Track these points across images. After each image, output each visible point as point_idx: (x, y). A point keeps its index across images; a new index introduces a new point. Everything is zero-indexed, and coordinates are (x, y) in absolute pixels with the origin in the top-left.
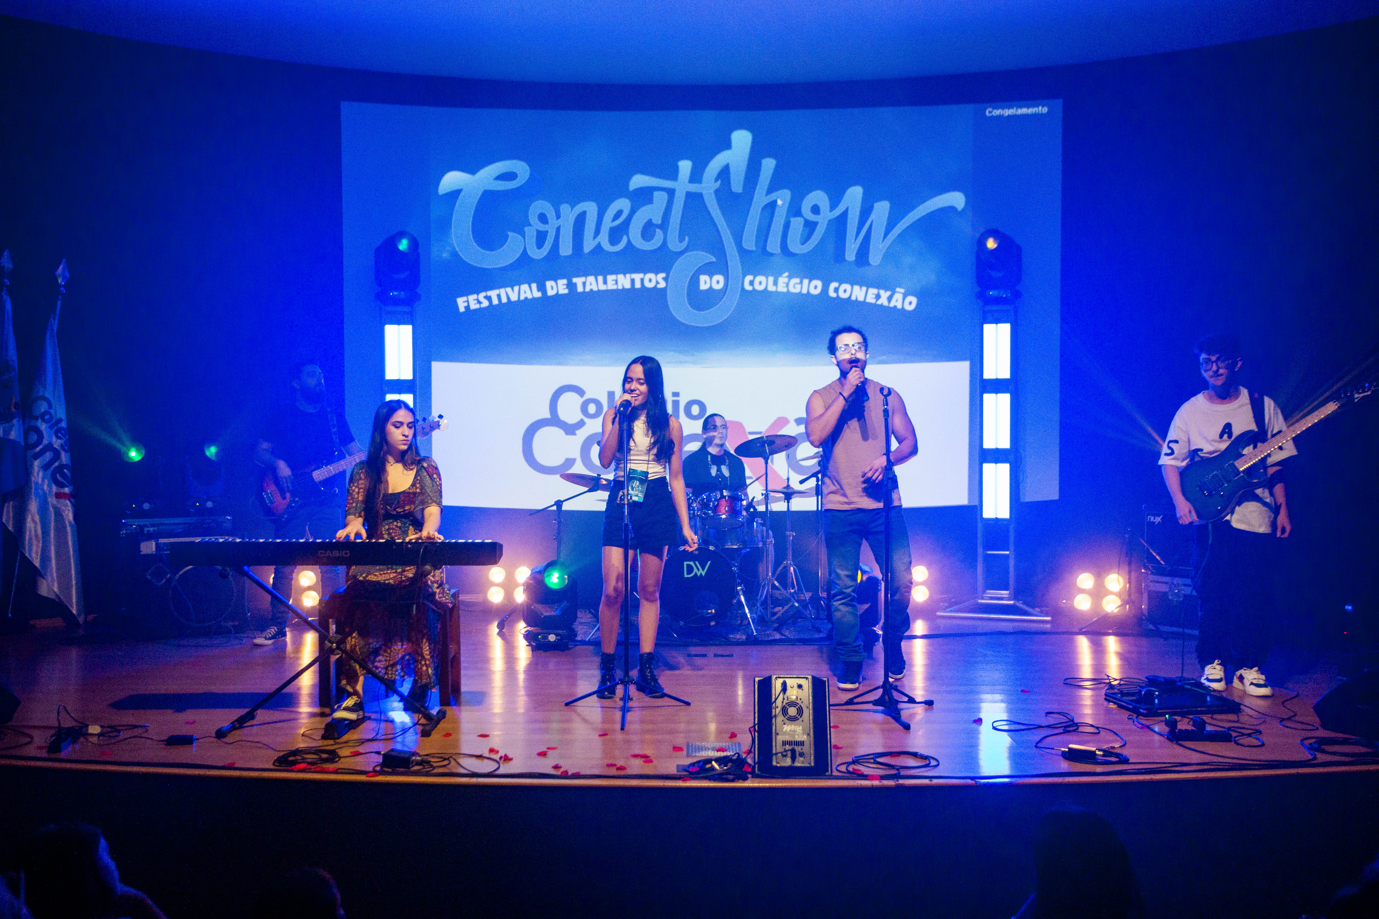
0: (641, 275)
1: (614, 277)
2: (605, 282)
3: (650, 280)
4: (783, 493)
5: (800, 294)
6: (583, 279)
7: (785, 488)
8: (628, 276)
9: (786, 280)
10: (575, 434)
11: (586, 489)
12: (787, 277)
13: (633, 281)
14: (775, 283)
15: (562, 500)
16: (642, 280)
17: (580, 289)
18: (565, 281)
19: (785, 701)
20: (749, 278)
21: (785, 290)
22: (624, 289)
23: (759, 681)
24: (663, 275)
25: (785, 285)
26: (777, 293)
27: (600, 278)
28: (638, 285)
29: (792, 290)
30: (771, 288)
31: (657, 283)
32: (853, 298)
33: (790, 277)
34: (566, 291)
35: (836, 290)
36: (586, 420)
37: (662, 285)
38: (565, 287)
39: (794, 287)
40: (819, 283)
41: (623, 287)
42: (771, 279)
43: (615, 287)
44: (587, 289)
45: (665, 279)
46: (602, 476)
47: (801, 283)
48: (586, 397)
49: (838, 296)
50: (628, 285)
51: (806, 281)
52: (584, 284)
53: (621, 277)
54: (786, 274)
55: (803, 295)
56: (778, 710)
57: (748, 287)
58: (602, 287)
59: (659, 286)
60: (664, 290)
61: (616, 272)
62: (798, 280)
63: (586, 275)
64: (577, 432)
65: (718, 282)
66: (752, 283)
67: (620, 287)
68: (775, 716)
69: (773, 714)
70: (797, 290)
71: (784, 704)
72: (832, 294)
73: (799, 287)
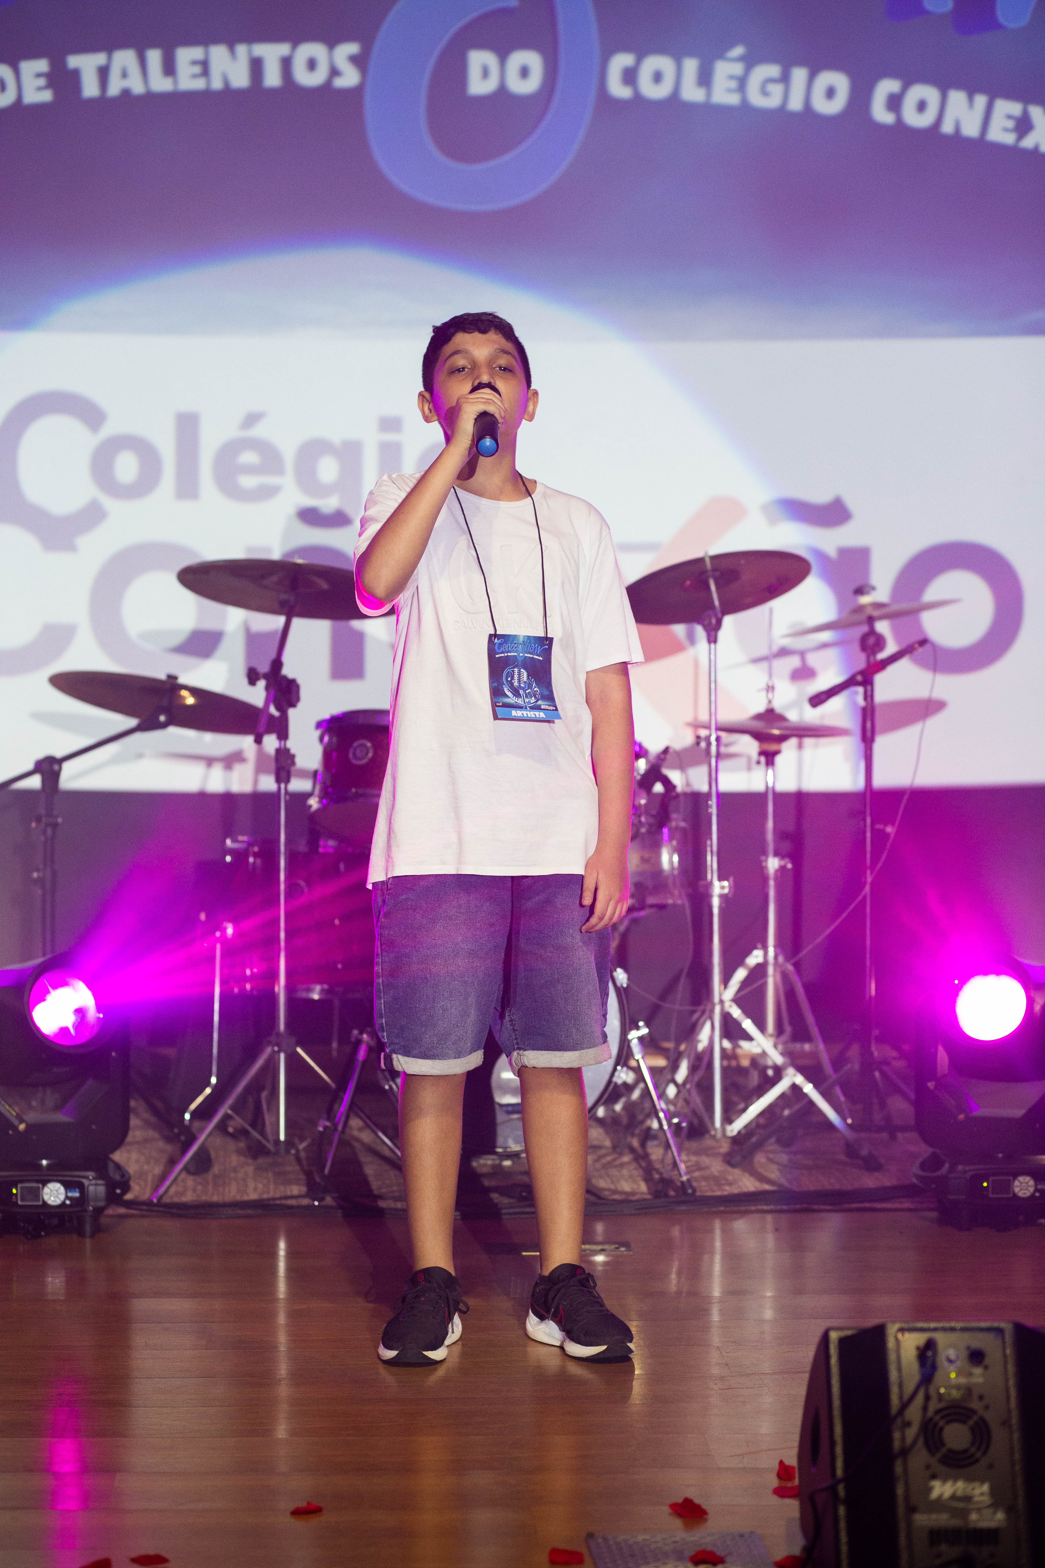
0: (283, 49)
1: (197, 52)
2: (169, 68)
3: (312, 65)
5: (781, 111)
6: (100, 59)
7: (758, 717)
8: (242, 49)
9: (737, 69)
10: (71, 547)
11: (132, 722)
12: (741, 59)
13: (256, 66)
14: (705, 79)
15: (59, 754)
16: (286, 63)
17: (90, 88)
18: (42, 65)
19: (933, 1406)
20: (621, 61)
21: (733, 99)
22: (228, 92)
23: (842, 1341)
24: (352, 48)
25: (733, 84)
26: (709, 109)
27: (154, 57)
28: (272, 78)
29: (756, 100)
30: (692, 93)
31: (334, 72)
32: (947, 128)
33: (750, 61)
34: (47, 96)
35: (894, 103)
36: (109, 503)
37: (349, 78)
38: (42, 82)
39: (765, 93)
40: (840, 81)
41: (226, 82)
42: (691, 66)
43: (199, 84)
44: (114, 88)
45: (358, 61)
47: (785, 79)
48: (109, 430)
49: (899, 121)
50: (240, 79)
51: (799, 75)
52: (103, 73)
53: (218, 53)
54: (738, 51)
55: (793, 115)
56: (911, 1433)
57: (618, 90)
58: (160, 84)
59: (340, 83)
60: (356, 93)
61: (205, 39)
62: (773, 70)
63: (110, 47)
64: (83, 542)
65: (524, 72)
66: (630, 76)
67: (217, 84)
68: (905, 1452)
69: (897, 1444)
70: (773, 101)
71: (930, 1413)
72: (881, 114)
73: (777, 90)
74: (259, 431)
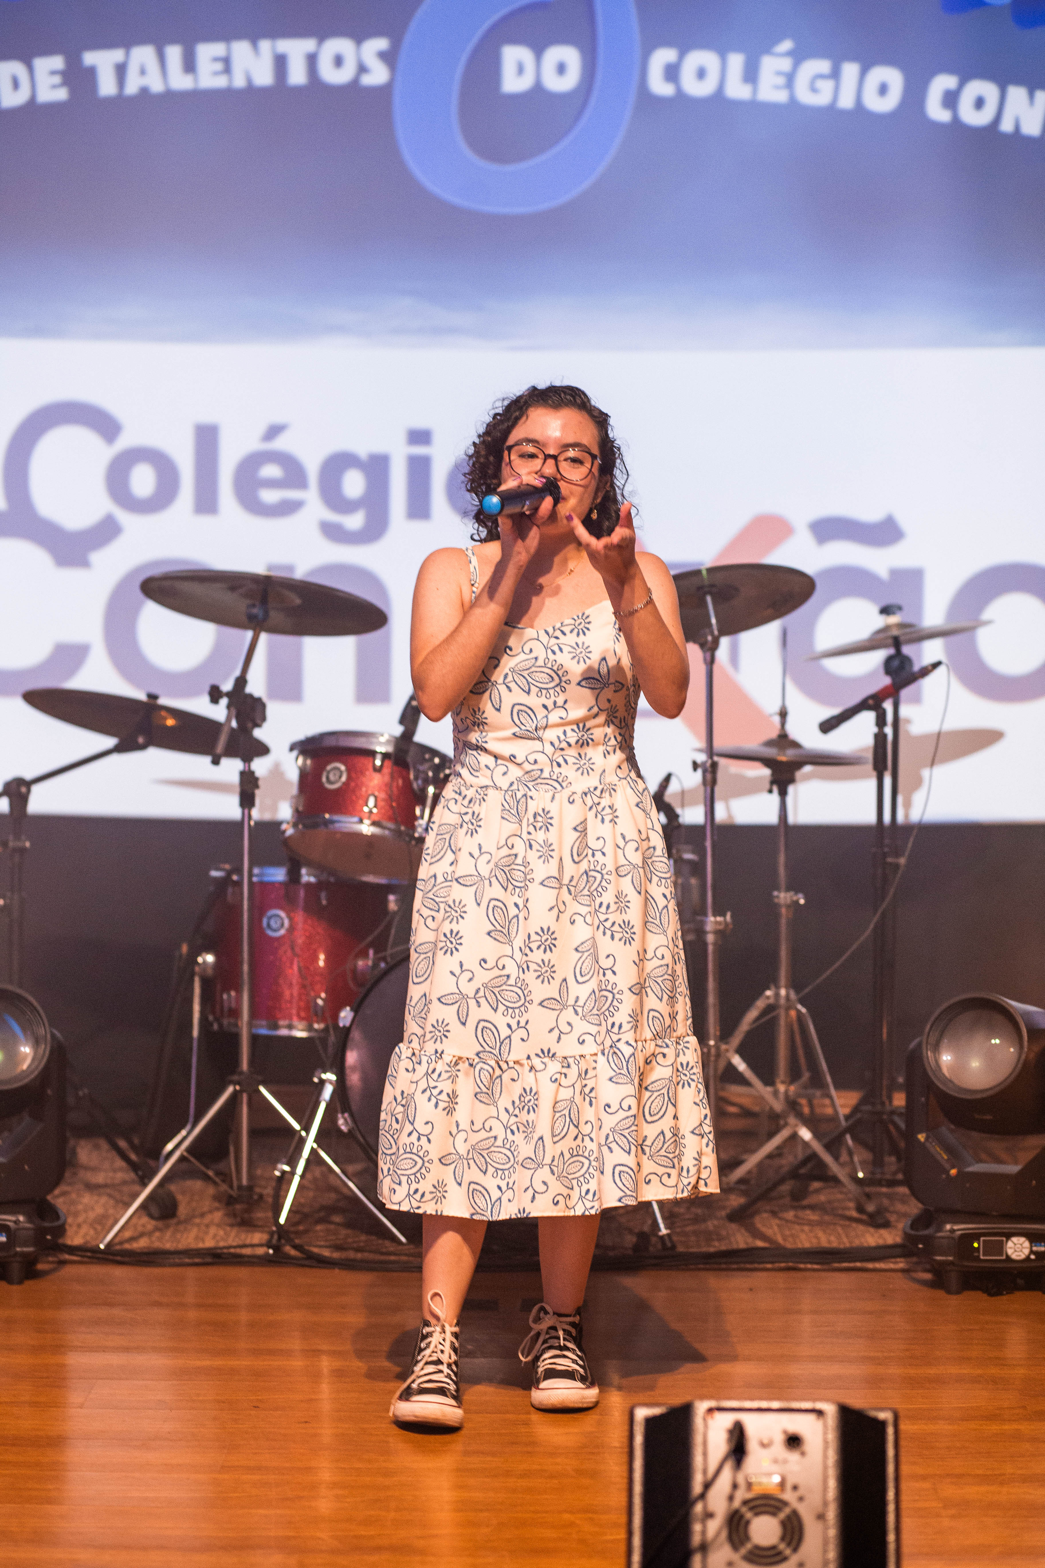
0: (308, 45)
1: (217, 49)
2: (190, 65)
3: (339, 61)
4: (767, 762)
5: (831, 109)
6: (117, 55)
7: (770, 743)
8: (265, 45)
9: (786, 64)
10: (83, 563)
11: (110, 742)
12: (789, 54)
13: (281, 63)
14: (751, 75)
15: (28, 776)
16: (312, 60)
17: (107, 86)
18: (57, 62)
19: (741, 1495)
20: (663, 56)
21: (781, 97)
22: (251, 90)
23: (650, 1422)
24: (381, 44)
25: (781, 81)
26: (754, 107)
27: (174, 53)
28: (297, 76)
29: (805, 96)
30: (737, 90)
31: (362, 69)
32: (1006, 126)
33: (798, 56)
34: (62, 95)
35: (951, 100)
36: (124, 517)
37: (378, 75)
38: (57, 79)
39: (814, 90)
40: (893, 77)
41: (249, 80)
42: (736, 61)
43: (221, 82)
44: (132, 87)
45: (388, 57)
46: (163, 701)
47: (835, 74)
48: (124, 442)
49: (956, 119)
50: (264, 77)
51: (850, 70)
52: (121, 70)
53: (241, 49)
54: (786, 45)
55: (844, 113)
56: (714, 1526)
57: (659, 86)
58: (181, 82)
59: (367, 80)
60: (384, 92)
61: (227, 36)
62: (823, 66)
63: (127, 44)
64: (95, 557)
65: (561, 69)
66: (672, 73)
67: (239, 82)
68: (704, 1548)
69: (696, 1539)
70: (822, 98)
71: (737, 1503)
72: (936, 111)
73: (826, 87)
74: (280, 444)
